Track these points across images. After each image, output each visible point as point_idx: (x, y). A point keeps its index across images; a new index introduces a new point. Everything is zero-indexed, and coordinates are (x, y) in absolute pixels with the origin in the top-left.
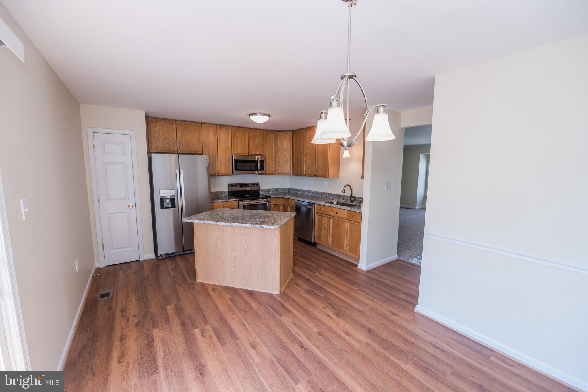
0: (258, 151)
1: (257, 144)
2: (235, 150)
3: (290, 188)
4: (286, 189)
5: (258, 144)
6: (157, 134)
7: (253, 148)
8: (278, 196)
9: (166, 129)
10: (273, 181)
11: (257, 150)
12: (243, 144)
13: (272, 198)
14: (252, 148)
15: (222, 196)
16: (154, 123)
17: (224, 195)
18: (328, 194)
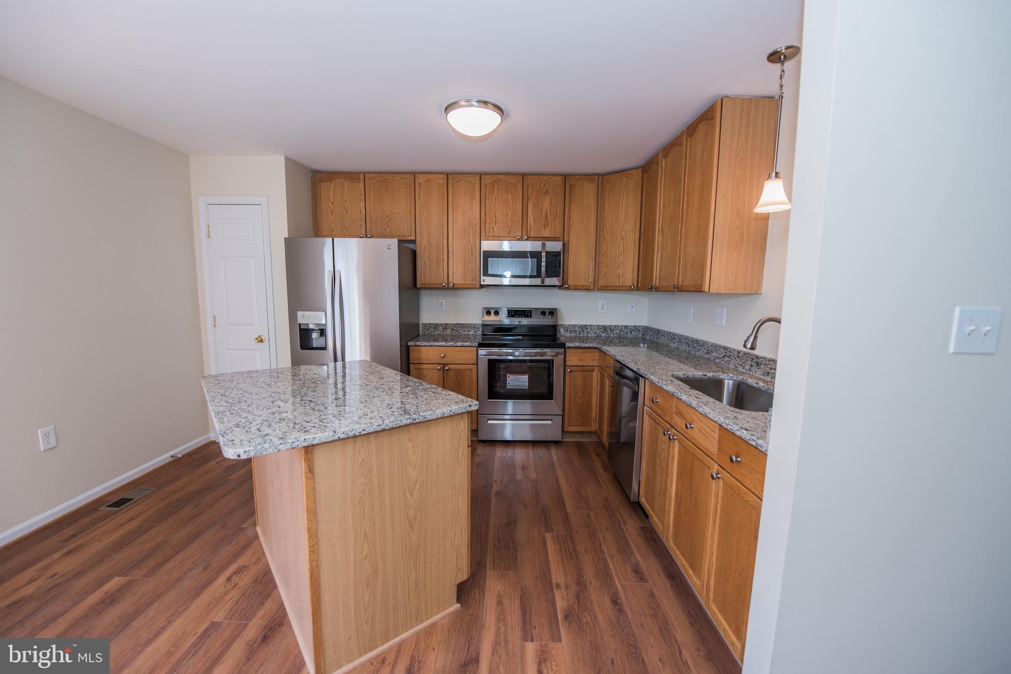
0: (547, 230)
1: (546, 213)
2: (487, 230)
3: (646, 327)
4: (636, 328)
5: (549, 213)
6: (330, 203)
7: (534, 222)
8: (586, 345)
9: (346, 191)
10: (600, 307)
11: (545, 226)
12: (510, 213)
13: (569, 348)
14: (532, 222)
15: (468, 335)
16: (326, 183)
17: (472, 332)
18: (726, 348)
